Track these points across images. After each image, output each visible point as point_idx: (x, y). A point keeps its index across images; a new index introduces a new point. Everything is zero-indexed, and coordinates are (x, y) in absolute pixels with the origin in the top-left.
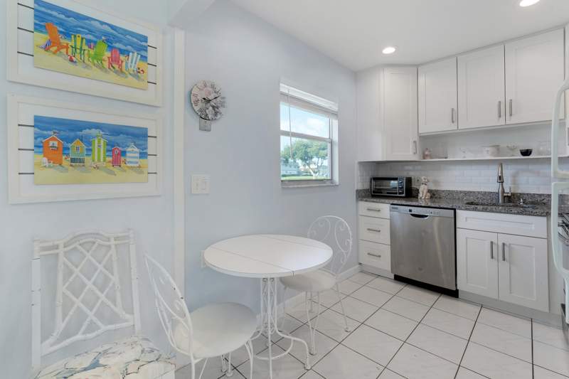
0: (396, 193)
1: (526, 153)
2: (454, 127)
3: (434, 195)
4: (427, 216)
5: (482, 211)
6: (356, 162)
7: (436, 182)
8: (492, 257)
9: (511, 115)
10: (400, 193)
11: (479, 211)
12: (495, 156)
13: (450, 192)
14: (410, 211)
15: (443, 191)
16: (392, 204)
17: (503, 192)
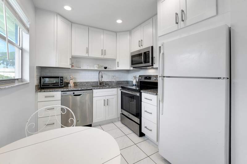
0: (59, 85)
1: (106, 68)
2: (87, 55)
3: (76, 84)
4: (81, 94)
5: (102, 89)
6: (35, 66)
7: (75, 78)
8: (104, 105)
9: (105, 55)
10: (61, 85)
11: (101, 89)
12: (98, 68)
13: (81, 83)
14: (74, 93)
15: (78, 82)
16: (62, 91)
17: (100, 81)
